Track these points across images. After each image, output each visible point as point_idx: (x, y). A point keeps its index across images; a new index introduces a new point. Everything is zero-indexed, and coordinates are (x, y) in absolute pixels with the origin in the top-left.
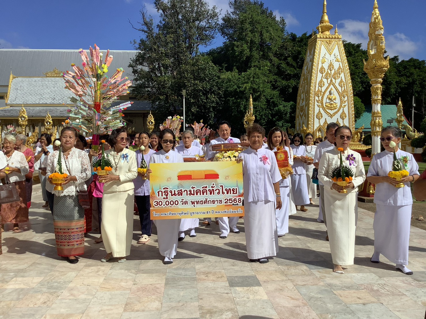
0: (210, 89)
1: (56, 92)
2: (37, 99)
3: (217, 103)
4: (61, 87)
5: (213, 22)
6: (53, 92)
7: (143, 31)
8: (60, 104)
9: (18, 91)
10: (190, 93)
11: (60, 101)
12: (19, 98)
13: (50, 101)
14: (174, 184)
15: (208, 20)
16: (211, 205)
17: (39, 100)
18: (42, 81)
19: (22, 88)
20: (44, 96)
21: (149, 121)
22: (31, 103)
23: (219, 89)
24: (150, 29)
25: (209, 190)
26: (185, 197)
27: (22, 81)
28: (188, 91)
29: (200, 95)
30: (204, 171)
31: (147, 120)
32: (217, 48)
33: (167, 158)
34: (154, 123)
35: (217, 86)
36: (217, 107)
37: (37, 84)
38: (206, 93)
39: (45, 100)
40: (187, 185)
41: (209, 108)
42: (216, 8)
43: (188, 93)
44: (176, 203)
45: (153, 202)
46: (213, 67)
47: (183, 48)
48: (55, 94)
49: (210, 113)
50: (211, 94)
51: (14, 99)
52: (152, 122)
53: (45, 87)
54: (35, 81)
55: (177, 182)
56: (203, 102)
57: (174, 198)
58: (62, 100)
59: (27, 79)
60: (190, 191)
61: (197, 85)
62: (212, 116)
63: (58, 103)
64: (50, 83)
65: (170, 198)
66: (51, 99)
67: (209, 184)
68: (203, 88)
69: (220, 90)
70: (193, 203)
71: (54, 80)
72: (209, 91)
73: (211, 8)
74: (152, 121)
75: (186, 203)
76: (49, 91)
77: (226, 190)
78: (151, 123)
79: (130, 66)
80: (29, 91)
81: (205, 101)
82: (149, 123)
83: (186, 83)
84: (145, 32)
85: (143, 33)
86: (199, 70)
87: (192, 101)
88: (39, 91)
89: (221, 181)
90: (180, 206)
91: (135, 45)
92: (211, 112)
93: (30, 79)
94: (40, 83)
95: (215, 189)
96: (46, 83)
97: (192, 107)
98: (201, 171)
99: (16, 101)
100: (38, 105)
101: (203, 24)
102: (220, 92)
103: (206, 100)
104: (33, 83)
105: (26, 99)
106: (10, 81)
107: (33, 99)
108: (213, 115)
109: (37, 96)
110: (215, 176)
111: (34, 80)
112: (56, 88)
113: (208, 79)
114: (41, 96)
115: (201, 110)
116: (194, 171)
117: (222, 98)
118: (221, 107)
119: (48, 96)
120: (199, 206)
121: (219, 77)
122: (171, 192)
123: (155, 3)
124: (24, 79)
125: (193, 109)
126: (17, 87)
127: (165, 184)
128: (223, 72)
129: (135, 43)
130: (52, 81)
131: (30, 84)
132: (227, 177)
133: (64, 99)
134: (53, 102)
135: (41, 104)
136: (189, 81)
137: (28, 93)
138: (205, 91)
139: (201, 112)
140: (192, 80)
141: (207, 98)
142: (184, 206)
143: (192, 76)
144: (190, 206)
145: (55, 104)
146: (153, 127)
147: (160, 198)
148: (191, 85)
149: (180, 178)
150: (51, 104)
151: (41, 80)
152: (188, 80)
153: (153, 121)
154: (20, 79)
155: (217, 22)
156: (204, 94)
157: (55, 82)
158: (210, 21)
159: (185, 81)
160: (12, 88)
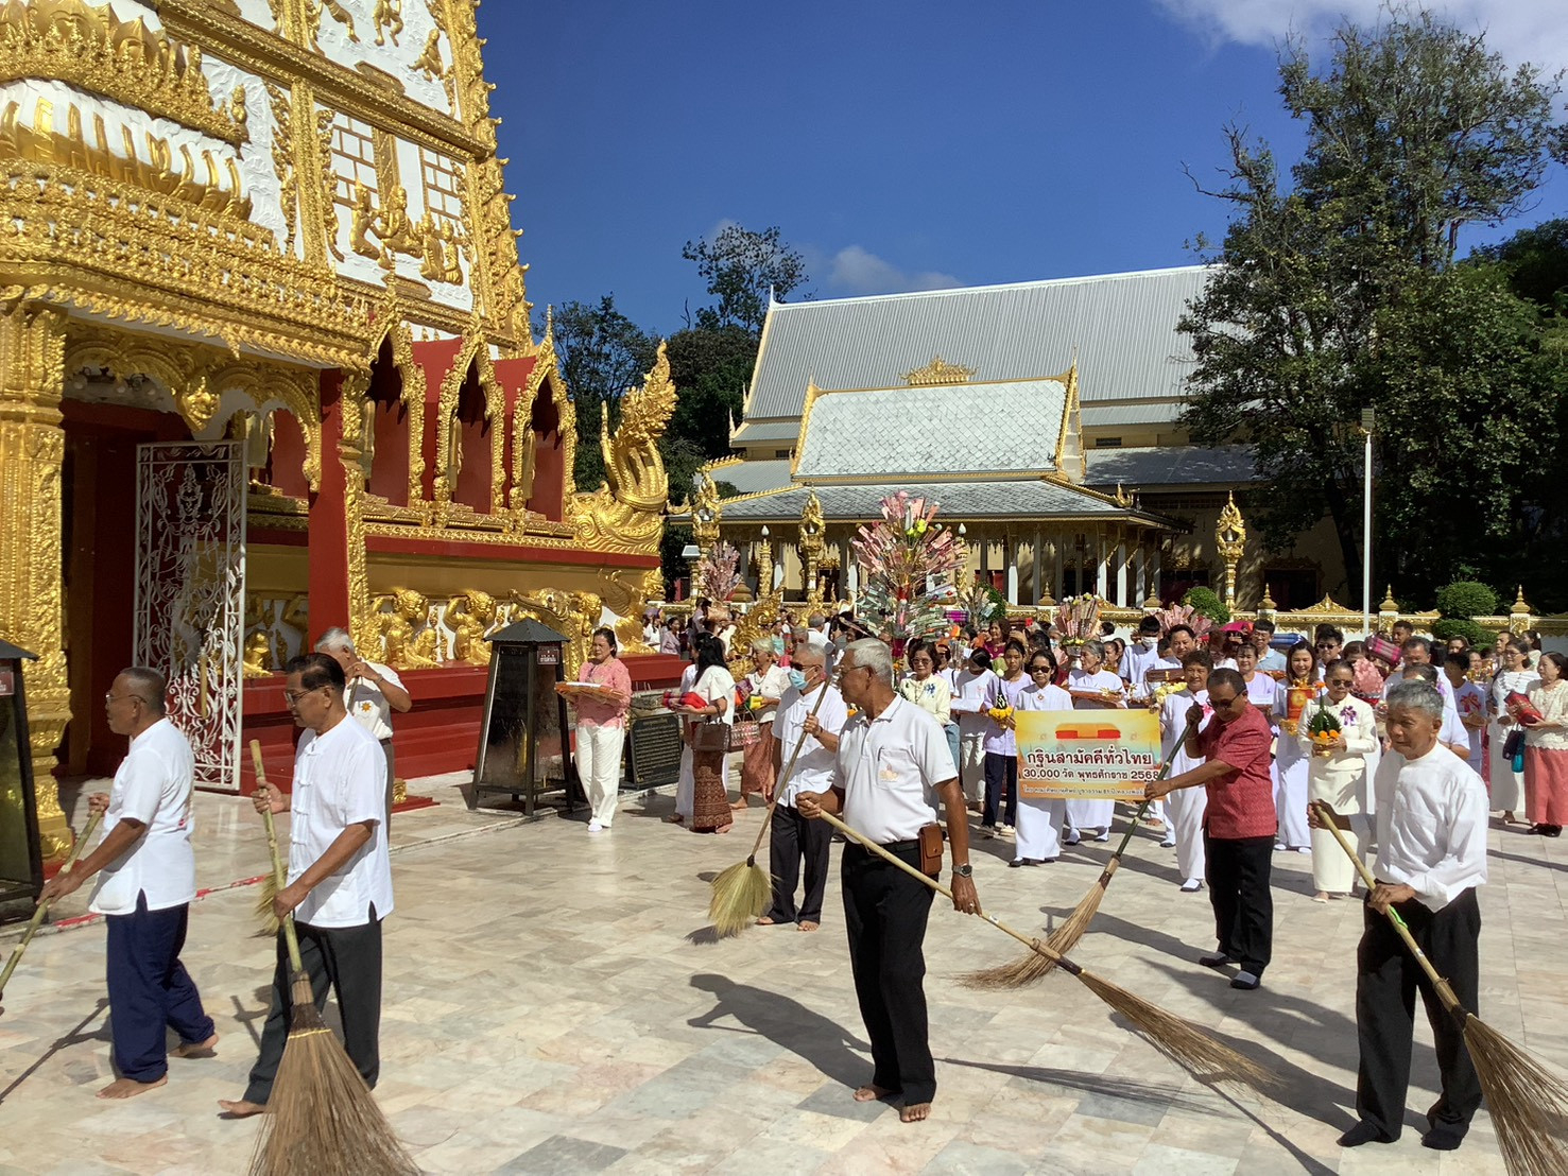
0: (1496, 396)
1: (937, 435)
2: (878, 458)
3: (1526, 453)
4: (952, 417)
5: (1525, 124)
6: (927, 434)
7: (1234, 197)
8: (947, 472)
9: (828, 435)
10: (1404, 416)
11: (946, 464)
12: (828, 457)
13: (915, 465)
14: (1051, 745)
15: (1502, 123)
16: (1109, 781)
17: (883, 461)
18: (895, 402)
19: (838, 425)
20: (898, 450)
21: (1223, 529)
22: (860, 471)
23: (1535, 393)
24: (1259, 187)
25: (1106, 756)
26: (1069, 765)
27: (840, 405)
28: (1397, 409)
29: (1447, 420)
30: (1097, 725)
31: (1217, 526)
32: (1539, 229)
33: (1041, 697)
34: (1244, 537)
35: (1523, 382)
36: (1522, 467)
37: (882, 412)
38: (1472, 413)
39: (901, 461)
40: (1071, 747)
41: (1487, 475)
42: (1533, 71)
43: (1396, 416)
44: (1055, 774)
45: (1022, 771)
46: (1509, 306)
47: (1386, 244)
48: (932, 440)
49: (1492, 494)
50: (1497, 417)
51: (814, 461)
52: (1236, 535)
53: (904, 419)
54: (877, 402)
55: (1055, 741)
56: (1461, 448)
57: (1054, 766)
58: (951, 460)
59: (853, 397)
60: (1076, 756)
61: (1435, 383)
62: (1500, 505)
63: (940, 469)
64: (918, 404)
65: (1047, 766)
66: (918, 457)
67: (1106, 746)
68: (1461, 392)
69: (1538, 398)
70: (1081, 775)
71: (932, 396)
72: (1488, 406)
73: (1510, 74)
74: (1235, 528)
75: (1071, 774)
76: (914, 431)
77: (1133, 757)
78: (1230, 538)
79: (1184, 327)
80: (857, 435)
81: (1469, 444)
82: (1225, 536)
83: (1386, 377)
84: (1244, 199)
85: (1236, 203)
86: (1446, 322)
87: (1413, 446)
88: (886, 432)
89: (1123, 742)
90: (1062, 779)
91: (1200, 253)
92: (1498, 487)
93: (862, 396)
94: (890, 406)
95: (1114, 754)
96: (909, 405)
97: (1414, 470)
98: (1091, 725)
99: (818, 468)
100: (882, 479)
101: (1479, 138)
102: (1537, 405)
103: (1475, 441)
104: (871, 408)
105: (849, 458)
106: (808, 405)
107: (868, 458)
108: (1506, 502)
109: (881, 450)
110: (1115, 734)
111: (873, 399)
112: (935, 421)
113: (1486, 356)
114: (890, 449)
115: (1456, 481)
116: (1080, 725)
117: (1550, 429)
118: (1544, 467)
119: (911, 449)
120: (1091, 780)
121: (1534, 347)
122: (1047, 756)
123: (1285, 91)
124: (844, 397)
125: (1416, 478)
126: (825, 423)
127: (1036, 744)
128: (1555, 325)
129: (1201, 244)
130: (926, 398)
131: (860, 410)
132: (1133, 737)
133: (958, 456)
134: (924, 466)
135: (889, 474)
136: (1400, 370)
137: (854, 442)
138: (1473, 403)
139: (1455, 488)
140: (1416, 363)
141: (1480, 433)
142: (1069, 780)
143: (1414, 351)
144: (1076, 779)
145: (932, 474)
146: (1239, 551)
147: (1033, 765)
148: (1408, 383)
149: (1060, 734)
150: (917, 474)
151: (892, 399)
152: (1397, 368)
153: (1241, 531)
154: (834, 397)
155: (1544, 125)
156: (1464, 418)
157: (933, 401)
158: (1512, 125)
159: (1385, 370)
160: (810, 428)
